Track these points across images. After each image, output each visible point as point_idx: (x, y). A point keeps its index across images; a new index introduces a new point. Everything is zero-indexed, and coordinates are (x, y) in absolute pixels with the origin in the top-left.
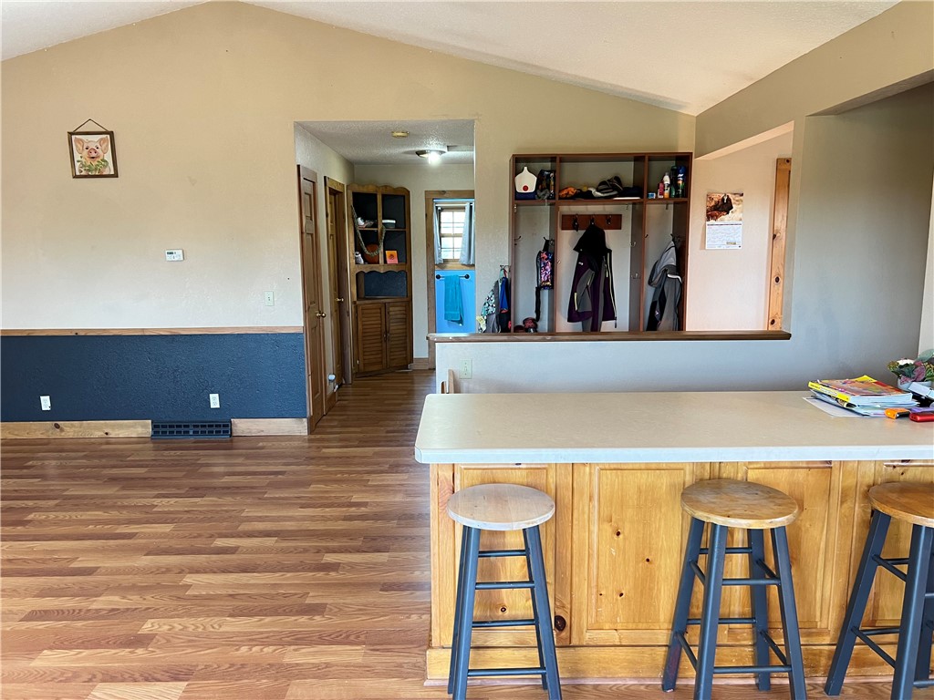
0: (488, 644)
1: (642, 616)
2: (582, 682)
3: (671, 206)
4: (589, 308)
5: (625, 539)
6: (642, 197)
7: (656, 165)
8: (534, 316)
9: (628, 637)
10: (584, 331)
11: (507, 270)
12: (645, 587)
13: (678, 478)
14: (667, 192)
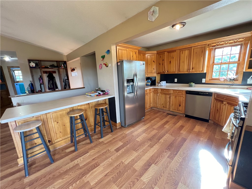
0: (33, 152)
1: (65, 134)
2: (56, 149)
3: (65, 70)
4: (52, 87)
5: (59, 123)
6: (58, 68)
7: (60, 63)
8: (41, 90)
9: (63, 138)
10: (52, 91)
11: (32, 81)
12: (65, 130)
13: (67, 111)
14: (63, 67)
